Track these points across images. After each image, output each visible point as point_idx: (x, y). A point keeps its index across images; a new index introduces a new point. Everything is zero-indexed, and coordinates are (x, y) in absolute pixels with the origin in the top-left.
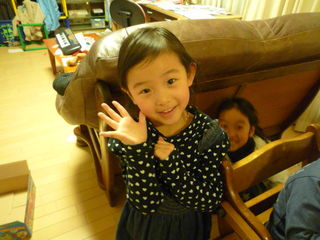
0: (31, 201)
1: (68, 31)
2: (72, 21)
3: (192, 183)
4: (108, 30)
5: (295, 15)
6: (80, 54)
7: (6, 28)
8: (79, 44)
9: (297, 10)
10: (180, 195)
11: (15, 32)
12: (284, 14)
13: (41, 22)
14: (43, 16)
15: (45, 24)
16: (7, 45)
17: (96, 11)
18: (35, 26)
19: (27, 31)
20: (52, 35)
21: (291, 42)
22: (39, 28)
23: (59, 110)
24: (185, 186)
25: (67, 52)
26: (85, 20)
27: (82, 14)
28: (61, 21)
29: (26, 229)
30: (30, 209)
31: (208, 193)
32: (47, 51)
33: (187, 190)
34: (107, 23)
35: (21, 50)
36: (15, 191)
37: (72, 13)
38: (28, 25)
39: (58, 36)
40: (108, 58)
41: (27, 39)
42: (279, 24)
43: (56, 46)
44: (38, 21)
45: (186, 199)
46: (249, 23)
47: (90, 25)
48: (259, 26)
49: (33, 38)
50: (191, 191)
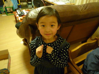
0: (9, 62)
1: (20, 9)
2: (22, 6)
3: (58, 60)
4: (33, 8)
5: (91, 3)
6: (24, 16)
7: (1, 8)
8: (24, 13)
9: (92, 1)
10: (54, 64)
11: (4, 9)
12: (87, 3)
13: (12, 6)
14: (13, 4)
15: (13, 7)
16: (2, 13)
17: (29, 3)
18: (10, 8)
19: (8, 9)
20: (16, 10)
21: (89, 12)
22: (11, 8)
23: (17, 34)
24: (56, 61)
25: (20, 15)
26: (26, 5)
27: (25, 3)
28: (18, 6)
29: (8, 71)
30: (9, 64)
31: (63, 63)
32: (14, 15)
33: (56, 62)
34: (33, 6)
35: (6, 15)
36: (5, 59)
37: (22, 3)
38: (8, 7)
39: (17, 11)
40: (32, 18)
41: (8, 12)
42: (86, 6)
43: (17, 14)
44: (11, 6)
45: (56, 65)
46: (76, 6)
47: (27, 7)
48: (79, 7)
49: (10, 11)
50: (58, 62)
